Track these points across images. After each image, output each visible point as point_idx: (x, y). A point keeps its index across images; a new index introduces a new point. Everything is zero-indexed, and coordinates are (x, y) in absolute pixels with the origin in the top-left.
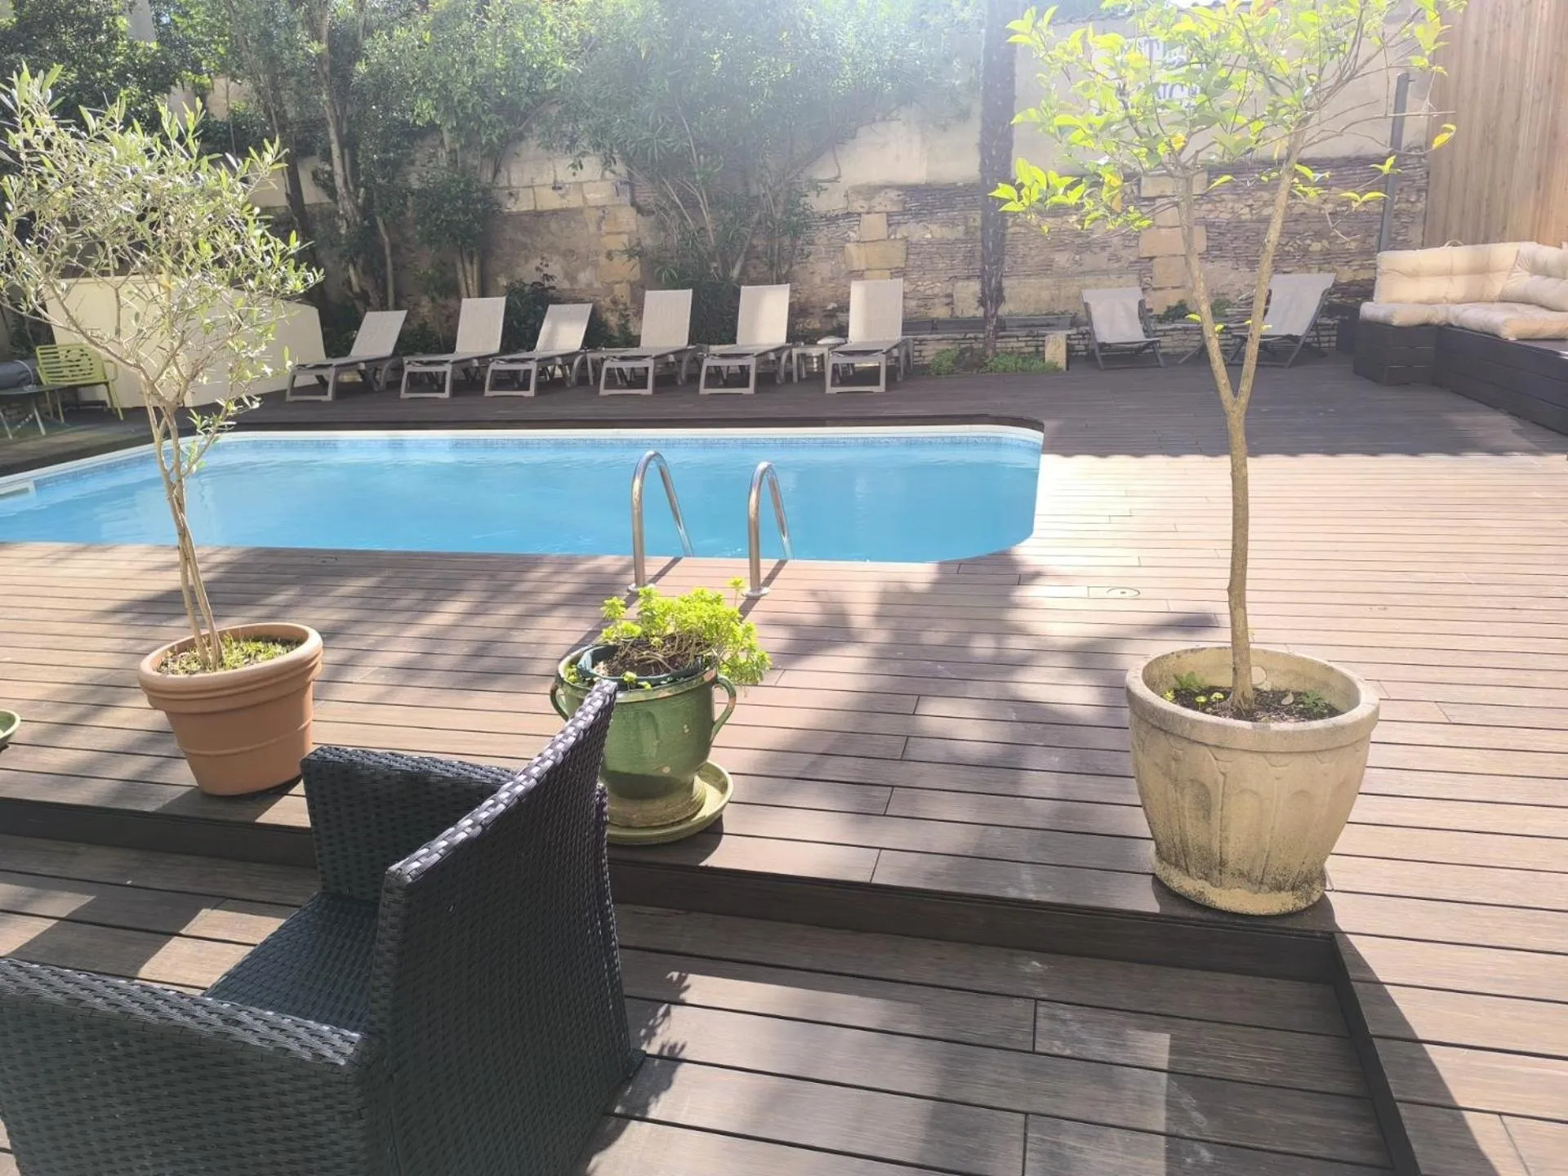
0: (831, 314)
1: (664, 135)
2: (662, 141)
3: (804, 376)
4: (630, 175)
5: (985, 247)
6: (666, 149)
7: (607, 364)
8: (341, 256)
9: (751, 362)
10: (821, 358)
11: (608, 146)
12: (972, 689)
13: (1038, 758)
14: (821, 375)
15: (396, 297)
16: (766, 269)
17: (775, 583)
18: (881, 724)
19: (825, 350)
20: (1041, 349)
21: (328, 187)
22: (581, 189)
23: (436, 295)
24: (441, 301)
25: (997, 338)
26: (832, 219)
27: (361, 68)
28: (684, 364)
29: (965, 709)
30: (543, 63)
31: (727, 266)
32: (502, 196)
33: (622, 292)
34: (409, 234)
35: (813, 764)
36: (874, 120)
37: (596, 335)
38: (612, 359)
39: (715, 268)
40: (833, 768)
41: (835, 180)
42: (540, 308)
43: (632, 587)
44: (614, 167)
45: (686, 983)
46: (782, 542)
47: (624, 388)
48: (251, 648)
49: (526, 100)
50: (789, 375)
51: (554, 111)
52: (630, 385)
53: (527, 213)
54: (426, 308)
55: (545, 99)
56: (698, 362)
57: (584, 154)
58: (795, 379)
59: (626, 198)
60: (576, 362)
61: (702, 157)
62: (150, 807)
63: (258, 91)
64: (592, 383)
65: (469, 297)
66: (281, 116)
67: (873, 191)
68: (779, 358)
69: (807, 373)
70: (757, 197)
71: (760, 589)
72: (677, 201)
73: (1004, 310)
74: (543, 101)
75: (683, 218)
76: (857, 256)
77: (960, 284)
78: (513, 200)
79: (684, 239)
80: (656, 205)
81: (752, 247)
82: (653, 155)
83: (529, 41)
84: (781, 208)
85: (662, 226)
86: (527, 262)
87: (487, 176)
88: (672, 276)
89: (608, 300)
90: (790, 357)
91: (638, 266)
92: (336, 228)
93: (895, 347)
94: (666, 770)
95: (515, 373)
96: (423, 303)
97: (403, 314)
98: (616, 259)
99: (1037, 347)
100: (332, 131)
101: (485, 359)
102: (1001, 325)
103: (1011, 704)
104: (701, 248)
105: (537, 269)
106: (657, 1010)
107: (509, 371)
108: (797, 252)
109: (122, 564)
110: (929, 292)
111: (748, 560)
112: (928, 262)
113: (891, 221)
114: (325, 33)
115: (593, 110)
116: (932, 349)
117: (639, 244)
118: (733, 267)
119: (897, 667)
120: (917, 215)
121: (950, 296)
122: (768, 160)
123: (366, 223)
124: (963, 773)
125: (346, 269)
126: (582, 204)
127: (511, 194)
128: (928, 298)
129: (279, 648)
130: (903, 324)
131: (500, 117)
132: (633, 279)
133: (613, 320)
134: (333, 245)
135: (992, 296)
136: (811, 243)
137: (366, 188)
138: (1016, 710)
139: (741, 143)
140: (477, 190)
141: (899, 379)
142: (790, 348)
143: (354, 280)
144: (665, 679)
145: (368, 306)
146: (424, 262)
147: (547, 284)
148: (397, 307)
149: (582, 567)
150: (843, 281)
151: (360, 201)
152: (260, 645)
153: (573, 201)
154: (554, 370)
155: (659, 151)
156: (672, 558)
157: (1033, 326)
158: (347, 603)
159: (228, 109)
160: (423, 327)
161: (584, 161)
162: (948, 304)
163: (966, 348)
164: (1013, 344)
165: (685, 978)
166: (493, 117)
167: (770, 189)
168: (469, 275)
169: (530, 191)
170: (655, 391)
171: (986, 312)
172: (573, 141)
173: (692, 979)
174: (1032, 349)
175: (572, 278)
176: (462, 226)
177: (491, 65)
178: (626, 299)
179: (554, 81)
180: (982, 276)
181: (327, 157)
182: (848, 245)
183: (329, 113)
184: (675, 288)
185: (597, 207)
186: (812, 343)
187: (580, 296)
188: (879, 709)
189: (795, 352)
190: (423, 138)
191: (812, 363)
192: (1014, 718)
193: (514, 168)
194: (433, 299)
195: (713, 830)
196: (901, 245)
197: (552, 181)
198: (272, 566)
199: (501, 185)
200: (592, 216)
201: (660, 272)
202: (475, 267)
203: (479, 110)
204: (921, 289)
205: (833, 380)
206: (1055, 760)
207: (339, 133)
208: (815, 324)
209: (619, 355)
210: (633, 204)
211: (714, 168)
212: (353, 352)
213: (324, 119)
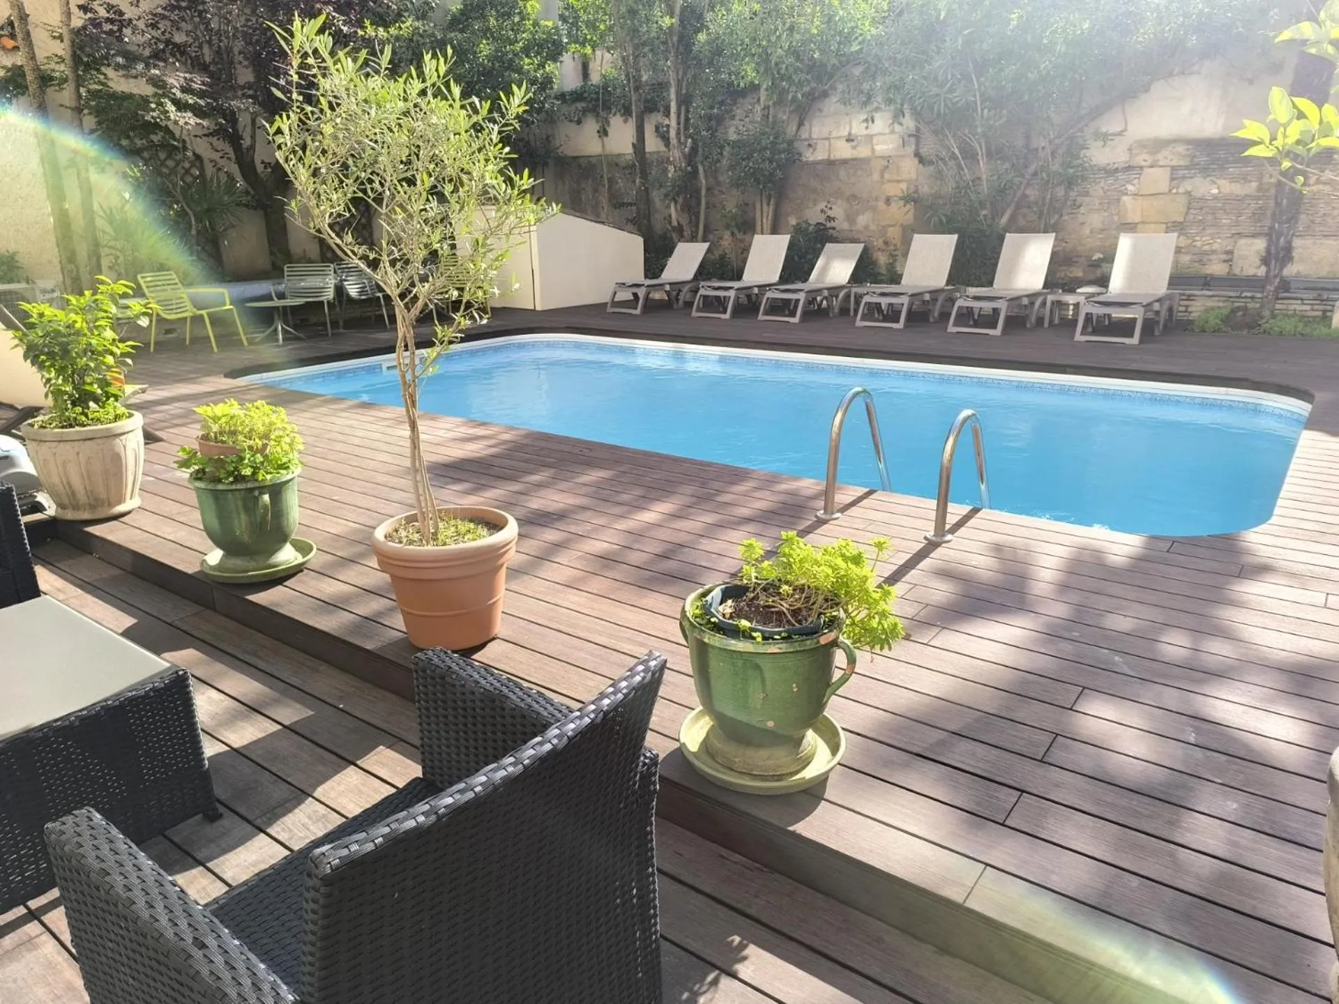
0: (1096, 265)
1: (951, 90)
2: (949, 96)
3: (1056, 321)
4: (918, 130)
5: (1278, 204)
6: (953, 104)
7: (866, 299)
8: (666, 196)
9: (1002, 305)
10: (1077, 305)
11: (899, 101)
12: (1149, 693)
13: (1211, 799)
14: (1074, 322)
15: (704, 231)
16: (1035, 218)
17: (962, 531)
18: (1029, 712)
19: (1082, 299)
20: (1329, 314)
21: (665, 139)
22: (872, 140)
23: (736, 231)
24: (739, 236)
25: (1278, 299)
26: (1110, 172)
27: (702, 37)
28: (939, 304)
29: (1133, 715)
30: (853, 28)
31: (997, 214)
32: (800, 146)
33: (894, 234)
34: (721, 179)
35: (941, 743)
36: (1171, 75)
37: (864, 271)
38: (872, 294)
39: (985, 215)
40: (963, 753)
41: (1120, 134)
42: (819, 246)
43: (820, 513)
44: (901, 119)
45: (746, 952)
46: (980, 488)
47: (880, 321)
48: (464, 526)
49: (834, 61)
50: (1040, 321)
51: (857, 71)
52: (886, 319)
53: (820, 162)
54: (726, 241)
55: (848, 60)
56: (952, 301)
57: (877, 109)
58: (1046, 324)
59: (910, 149)
60: (841, 296)
61: (986, 111)
62: (369, 646)
63: (623, 59)
64: (852, 313)
65: (762, 234)
66: (637, 79)
67: (1159, 145)
68: (1032, 304)
69: (1061, 319)
70: (1037, 149)
71: (943, 535)
72: (957, 151)
73: (1290, 270)
74: (848, 62)
75: (960, 167)
76: (1132, 208)
77: (1243, 242)
78: (811, 150)
79: (958, 187)
80: (937, 156)
81: (1025, 196)
82: (939, 110)
83: (843, 9)
84: (1059, 159)
85: (939, 175)
86: (815, 205)
87: (791, 129)
88: (941, 221)
89: (881, 241)
90: (1044, 304)
91: (913, 211)
92: (665, 171)
93: (1157, 301)
94: (771, 724)
95: (788, 301)
96: (726, 237)
97: (707, 245)
98: (893, 204)
99: (1324, 311)
100: (673, 91)
101: (762, 287)
102: (1285, 285)
103: (1192, 721)
104: (973, 197)
105: (822, 211)
106: (706, 975)
107: (782, 299)
108: (1069, 203)
109: (441, 433)
110: (1206, 248)
111: (936, 502)
112: (1210, 217)
113: (1176, 175)
114: (677, 11)
115: (890, 69)
116: (1201, 306)
117: (916, 192)
118: (1003, 214)
119: (1067, 648)
120: (1205, 171)
121: (1230, 252)
122: (1052, 115)
123: (689, 168)
124: (1110, 795)
125: (668, 207)
126: (870, 154)
127: (810, 145)
128: (1206, 253)
129: (484, 532)
130: (1171, 278)
131: (809, 77)
132: (905, 224)
133: (882, 259)
134: (661, 186)
135: (1278, 255)
136: (1087, 194)
137: (693, 139)
138: (1197, 730)
139: (1026, 98)
140: (783, 141)
141: (1157, 333)
142: (1047, 294)
143: (674, 215)
144: (779, 633)
145: (682, 238)
146: (731, 202)
147: (828, 225)
148: (704, 241)
149: (783, 487)
150: (1114, 232)
151: (687, 150)
152: (472, 526)
153: (863, 152)
154: (822, 301)
155: (946, 105)
156: (867, 490)
157: (1323, 289)
158: (584, 490)
159: (602, 74)
160: (723, 257)
161: (877, 116)
162: (1225, 261)
163: (1238, 308)
164: (1297, 306)
165: (746, 946)
166: (803, 76)
167: (1050, 142)
168: (764, 214)
169: (827, 142)
170: (906, 326)
171: (1268, 272)
172: (869, 97)
173: (752, 950)
174: (1320, 313)
175: (851, 218)
176: (767, 173)
177: (807, 31)
178: (898, 241)
179: (860, 43)
180: (1271, 235)
181: (667, 114)
182: (1125, 198)
183: (672, 77)
184: (943, 233)
185: (883, 158)
186: (1072, 291)
187: (856, 237)
188: (1033, 695)
189: (1050, 298)
190: (744, 97)
191: (1068, 310)
192: (1192, 740)
193: (815, 122)
194: (733, 234)
195: (814, 793)
196: (1182, 201)
197: (846, 133)
198: (542, 449)
199: (803, 137)
200: (877, 165)
201: (930, 218)
202: (771, 207)
203: (791, 70)
204: (1199, 244)
205: (1084, 328)
206: (1231, 806)
207: (678, 93)
208: (1078, 273)
209: (879, 291)
210: (917, 154)
211: (995, 121)
212: (663, 276)
213: (669, 82)
